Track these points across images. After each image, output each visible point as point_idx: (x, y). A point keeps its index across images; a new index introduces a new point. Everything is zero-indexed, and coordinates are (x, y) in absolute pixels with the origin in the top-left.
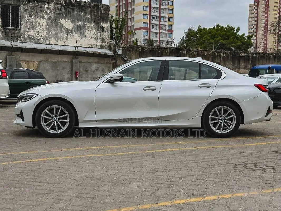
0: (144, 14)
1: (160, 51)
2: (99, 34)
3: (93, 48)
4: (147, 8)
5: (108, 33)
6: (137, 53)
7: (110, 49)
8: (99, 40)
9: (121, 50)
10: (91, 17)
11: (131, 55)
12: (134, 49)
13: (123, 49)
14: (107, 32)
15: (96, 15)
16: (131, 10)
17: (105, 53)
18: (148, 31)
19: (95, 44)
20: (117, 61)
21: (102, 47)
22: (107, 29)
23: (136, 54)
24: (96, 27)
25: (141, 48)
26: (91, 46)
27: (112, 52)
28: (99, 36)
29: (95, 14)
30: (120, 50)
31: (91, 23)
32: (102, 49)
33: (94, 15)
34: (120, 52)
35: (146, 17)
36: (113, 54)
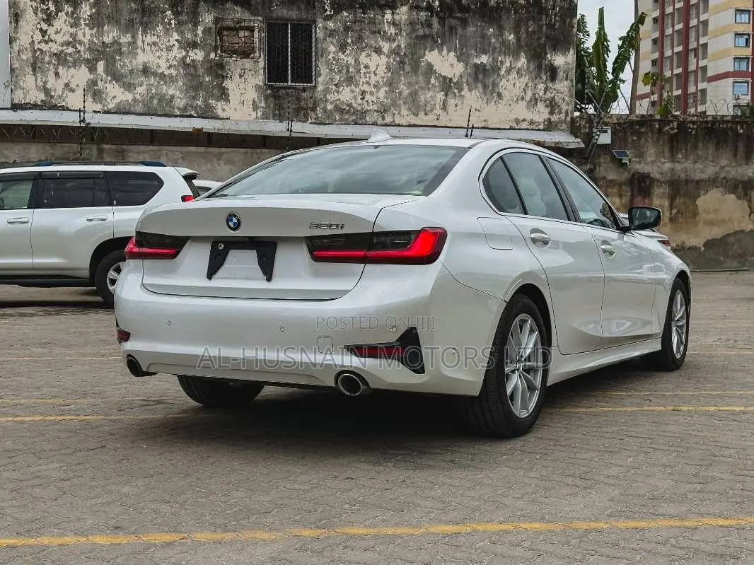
0: (736, 34)
1: (741, 131)
2: (541, 86)
3: (520, 129)
4: (747, 16)
5: (569, 81)
6: (664, 140)
7: (574, 129)
8: (541, 106)
9: (609, 132)
10: (518, 39)
11: (643, 147)
12: (652, 126)
13: (615, 128)
14: (567, 79)
15: (533, 32)
16: (697, 27)
17: (558, 143)
18: (748, 83)
19: (529, 116)
20: (595, 166)
21: (550, 126)
22: (566, 72)
23: (661, 143)
24: (532, 67)
25: (675, 124)
26: (514, 125)
27: (580, 140)
28: (541, 93)
29: (530, 30)
30: (606, 132)
31: (516, 56)
32: (550, 131)
33: (527, 32)
34: (605, 139)
35: (742, 41)
36: (582, 145)
